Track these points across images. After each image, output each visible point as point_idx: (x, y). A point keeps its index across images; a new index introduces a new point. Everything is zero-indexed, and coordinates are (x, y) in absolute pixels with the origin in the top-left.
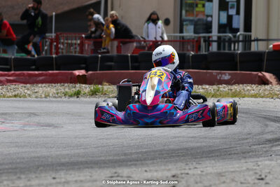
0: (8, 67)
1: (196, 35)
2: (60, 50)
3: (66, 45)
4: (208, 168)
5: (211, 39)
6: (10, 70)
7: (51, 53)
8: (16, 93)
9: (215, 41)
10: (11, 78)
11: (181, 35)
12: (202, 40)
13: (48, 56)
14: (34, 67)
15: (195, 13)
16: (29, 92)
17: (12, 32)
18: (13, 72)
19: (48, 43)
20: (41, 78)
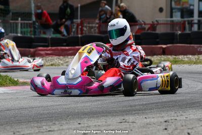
0: (46, 44)
1: (183, 19)
2: (84, 32)
3: (88, 28)
4: (191, 115)
5: (193, 22)
6: (47, 46)
7: (77, 34)
8: (53, 63)
9: (196, 23)
10: (49, 52)
11: (172, 19)
12: (187, 23)
13: (76, 35)
14: (65, 44)
15: (181, 3)
16: (62, 62)
17: (50, 19)
18: (50, 48)
19: (75, 27)
20: (70, 52)
